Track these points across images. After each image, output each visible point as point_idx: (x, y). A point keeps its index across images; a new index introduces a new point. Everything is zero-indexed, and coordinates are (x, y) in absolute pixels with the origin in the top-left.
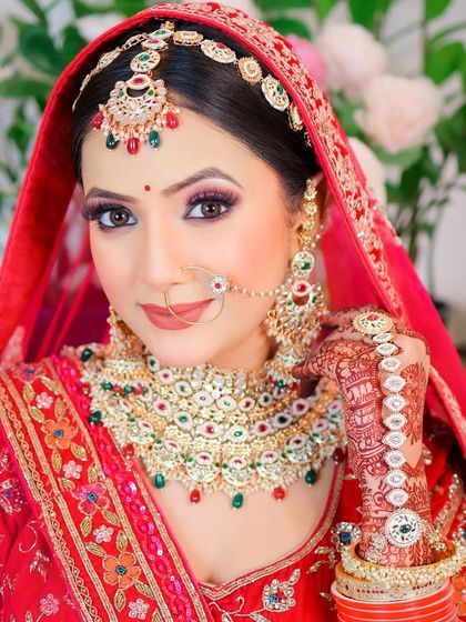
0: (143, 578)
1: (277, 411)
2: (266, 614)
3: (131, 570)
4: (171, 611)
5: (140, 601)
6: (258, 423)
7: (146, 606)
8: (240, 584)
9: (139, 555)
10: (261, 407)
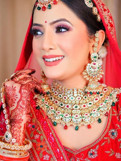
0: (48, 148)
1: (89, 101)
2: (89, 159)
3: (45, 146)
4: (56, 158)
5: (47, 155)
6: (83, 104)
7: (49, 157)
8: (83, 150)
9: (47, 142)
10: (84, 100)
